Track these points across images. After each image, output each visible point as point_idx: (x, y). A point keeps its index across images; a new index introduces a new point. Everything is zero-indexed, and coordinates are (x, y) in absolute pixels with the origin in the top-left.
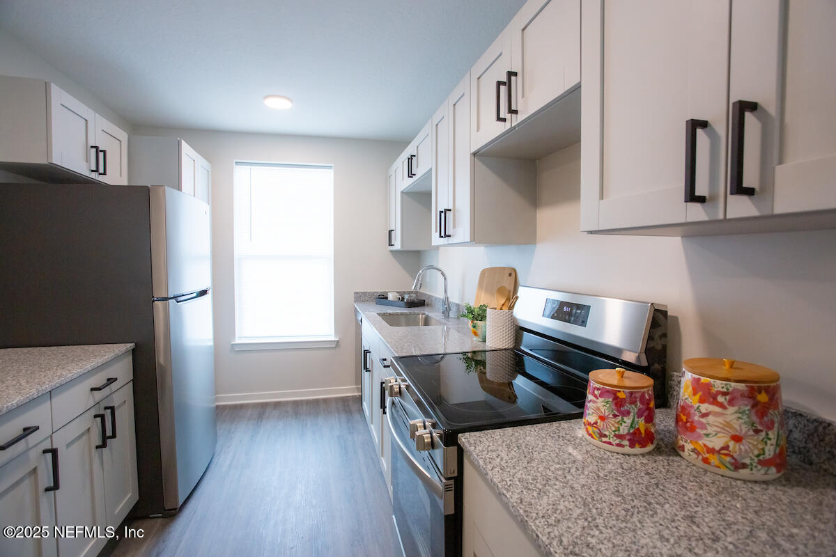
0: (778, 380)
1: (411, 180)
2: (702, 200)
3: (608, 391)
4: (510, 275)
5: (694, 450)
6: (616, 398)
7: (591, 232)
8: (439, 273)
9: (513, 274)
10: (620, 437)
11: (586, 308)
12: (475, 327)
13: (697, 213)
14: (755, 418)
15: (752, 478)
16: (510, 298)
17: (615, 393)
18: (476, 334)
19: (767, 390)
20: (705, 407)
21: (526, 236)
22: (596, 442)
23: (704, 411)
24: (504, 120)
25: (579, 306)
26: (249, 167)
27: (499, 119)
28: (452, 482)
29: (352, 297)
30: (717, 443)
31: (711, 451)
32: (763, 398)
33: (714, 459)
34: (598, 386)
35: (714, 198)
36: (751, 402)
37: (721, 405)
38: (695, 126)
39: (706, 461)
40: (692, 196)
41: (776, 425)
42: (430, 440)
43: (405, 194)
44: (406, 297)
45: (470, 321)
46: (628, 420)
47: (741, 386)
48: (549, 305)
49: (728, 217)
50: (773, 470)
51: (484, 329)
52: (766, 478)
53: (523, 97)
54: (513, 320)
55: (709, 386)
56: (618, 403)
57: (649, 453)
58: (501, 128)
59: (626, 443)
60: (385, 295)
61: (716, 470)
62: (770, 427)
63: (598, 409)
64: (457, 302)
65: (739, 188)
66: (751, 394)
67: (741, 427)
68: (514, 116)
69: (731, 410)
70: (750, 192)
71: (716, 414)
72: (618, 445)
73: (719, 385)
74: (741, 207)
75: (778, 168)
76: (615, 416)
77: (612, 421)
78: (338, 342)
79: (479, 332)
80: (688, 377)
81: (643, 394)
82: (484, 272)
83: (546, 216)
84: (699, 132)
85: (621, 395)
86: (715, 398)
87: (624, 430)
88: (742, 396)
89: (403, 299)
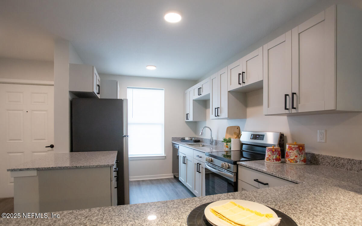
0: (304, 145)
1: (199, 96)
2: (288, 109)
3: (271, 150)
4: (237, 128)
5: (289, 161)
6: (272, 151)
7: (266, 115)
8: (209, 129)
9: (238, 128)
10: (273, 159)
11: (263, 136)
12: (227, 145)
13: (287, 111)
14: (299, 152)
15: (299, 164)
16: (239, 135)
17: (272, 150)
18: (227, 147)
19: (302, 146)
20: (290, 151)
21: (243, 116)
22: (268, 161)
23: (290, 152)
24: (241, 84)
25: (262, 135)
26: (132, 89)
27: (239, 84)
28: (235, 174)
29: (171, 139)
30: (292, 158)
31: (292, 160)
32: (301, 148)
33: (292, 161)
34: (268, 149)
35: (290, 109)
36: (298, 149)
37: (293, 150)
38: (286, 95)
39: (291, 162)
40: (286, 109)
41: (303, 154)
42: (228, 166)
43: (195, 101)
44: (193, 139)
45: (225, 143)
46: (275, 156)
47: (297, 146)
48: (252, 136)
49: (292, 112)
50: (303, 162)
51: (230, 145)
52: (302, 164)
53: (247, 79)
54: (240, 141)
55: (291, 147)
56: (273, 152)
57: (280, 163)
58: (239, 86)
59: (275, 160)
60: (184, 139)
61: (293, 164)
62: (302, 154)
63: (269, 154)
64: (215, 139)
65: (293, 108)
66: (299, 147)
67: (297, 154)
68: (244, 84)
69: (295, 151)
70: (295, 108)
71: (293, 152)
72: (273, 161)
73: (293, 146)
74: (294, 111)
75: (299, 105)
76: (272, 155)
77: (272, 156)
78: (166, 156)
79: (228, 146)
80: (287, 146)
81: (278, 150)
82: (228, 128)
83: (249, 110)
84: (287, 96)
85: (274, 150)
86: (292, 149)
87: (274, 158)
88: (297, 148)
89: (192, 140)
